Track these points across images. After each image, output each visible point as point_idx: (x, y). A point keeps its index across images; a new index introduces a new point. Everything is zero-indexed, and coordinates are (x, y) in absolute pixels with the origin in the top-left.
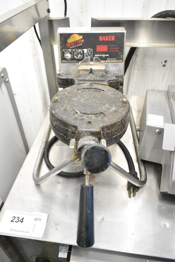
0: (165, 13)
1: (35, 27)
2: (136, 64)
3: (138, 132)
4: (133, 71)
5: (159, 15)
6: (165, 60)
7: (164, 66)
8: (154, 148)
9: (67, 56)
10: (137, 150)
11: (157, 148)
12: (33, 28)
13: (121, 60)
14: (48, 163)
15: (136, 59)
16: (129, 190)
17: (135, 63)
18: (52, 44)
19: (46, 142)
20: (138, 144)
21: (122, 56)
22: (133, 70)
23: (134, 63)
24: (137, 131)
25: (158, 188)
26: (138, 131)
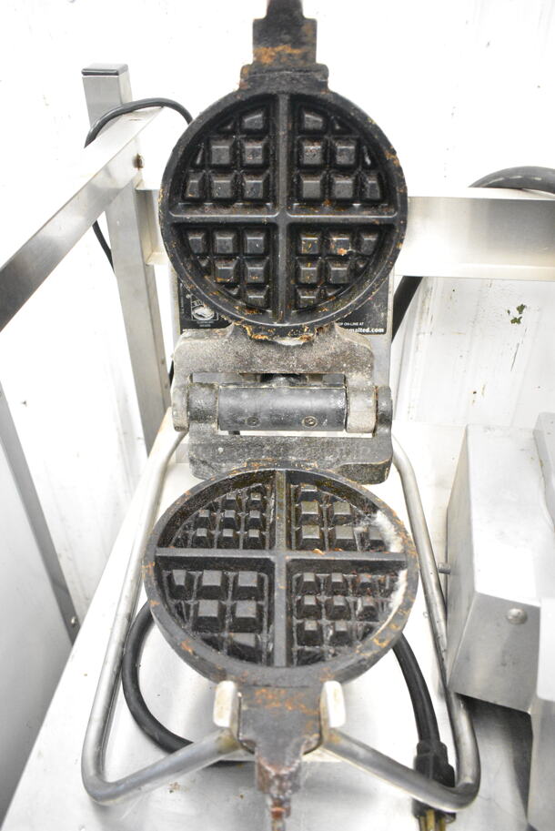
0: (519, 177)
1: (96, 227)
2: (425, 315)
3: (442, 576)
4: (417, 338)
5: (501, 179)
6: (520, 305)
7: (516, 321)
8: (504, 665)
9: (201, 316)
10: (442, 649)
11: (514, 663)
12: (91, 230)
13: (379, 328)
14: (137, 706)
15: (427, 301)
16: (422, 818)
17: (422, 313)
18: (150, 263)
19: (130, 618)
20: (443, 624)
21: (383, 314)
22: (414, 336)
23: (418, 314)
24: (438, 571)
25: (521, 809)
26: (442, 572)
